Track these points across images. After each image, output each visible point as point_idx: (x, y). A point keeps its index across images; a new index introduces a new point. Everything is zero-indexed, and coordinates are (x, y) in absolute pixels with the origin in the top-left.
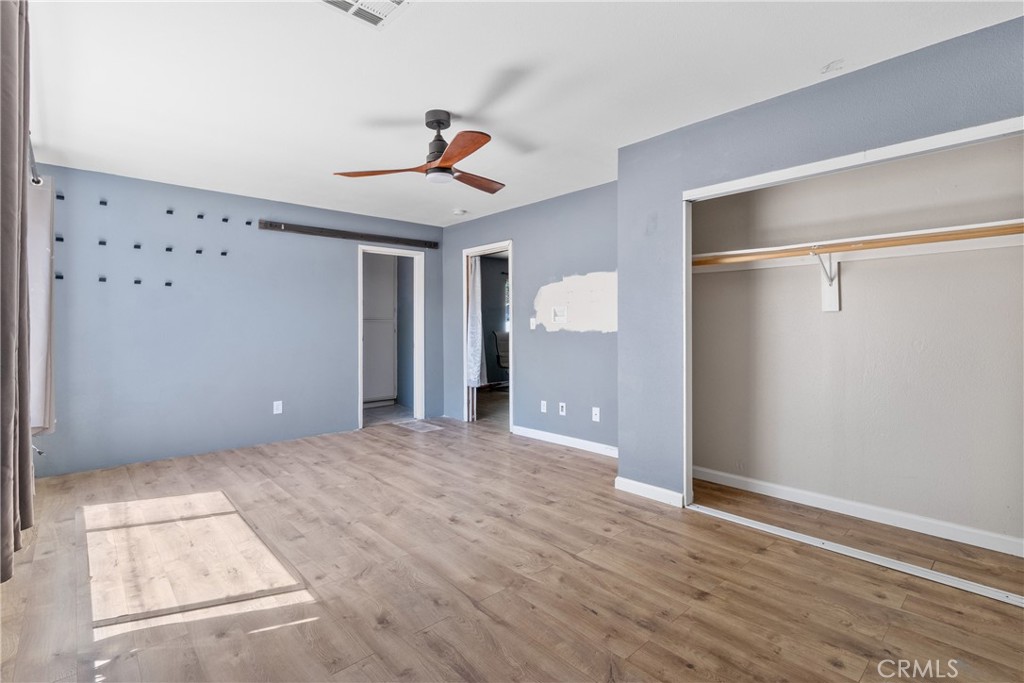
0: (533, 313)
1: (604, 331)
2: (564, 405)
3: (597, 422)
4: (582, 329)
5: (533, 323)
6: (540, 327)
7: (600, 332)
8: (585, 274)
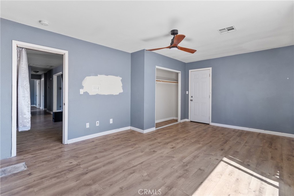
0: (82, 87)
1: (114, 95)
2: (98, 122)
3: (111, 124)
4: (106, 94)
5: (82, 92)
6: (86, 93)
7: (113, 95)
8: (108, 75)
